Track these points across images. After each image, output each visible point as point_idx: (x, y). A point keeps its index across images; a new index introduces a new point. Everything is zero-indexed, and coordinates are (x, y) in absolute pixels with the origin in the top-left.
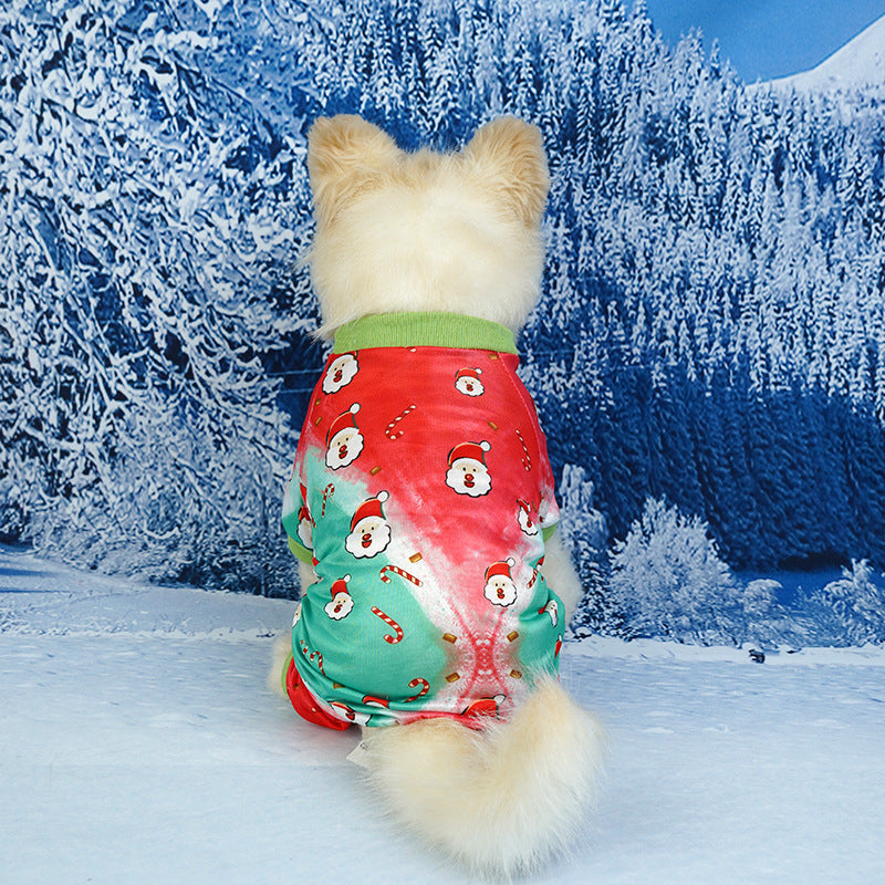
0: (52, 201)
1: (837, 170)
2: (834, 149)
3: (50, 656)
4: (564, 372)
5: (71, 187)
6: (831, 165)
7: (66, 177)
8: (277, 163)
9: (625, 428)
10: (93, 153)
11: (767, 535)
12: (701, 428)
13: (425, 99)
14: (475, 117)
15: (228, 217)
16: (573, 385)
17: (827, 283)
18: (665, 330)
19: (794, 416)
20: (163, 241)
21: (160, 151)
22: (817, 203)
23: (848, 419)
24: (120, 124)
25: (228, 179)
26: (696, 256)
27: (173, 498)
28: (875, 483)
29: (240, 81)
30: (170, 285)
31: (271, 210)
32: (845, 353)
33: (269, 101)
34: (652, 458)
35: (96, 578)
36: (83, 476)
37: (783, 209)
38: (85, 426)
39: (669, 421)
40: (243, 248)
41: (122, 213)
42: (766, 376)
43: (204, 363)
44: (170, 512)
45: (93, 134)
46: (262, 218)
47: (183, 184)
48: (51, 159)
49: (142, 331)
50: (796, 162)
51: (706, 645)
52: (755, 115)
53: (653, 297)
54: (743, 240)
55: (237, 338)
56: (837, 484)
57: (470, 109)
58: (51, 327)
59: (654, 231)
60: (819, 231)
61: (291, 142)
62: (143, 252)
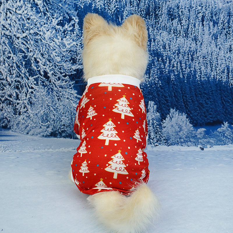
0: (11, 36)
1: (218, 21)
2: (217, 15)
3: (18, 157)
4: (148, 77)
5: (16, 32)
6: (216, 19)
7: (14, 29)
8: (71, 24)
9: (164, 91)
10: (21, 23)
11: (202, 117)
12: (184, 90)
13: (109, 5)
14: (123, 9)
15: (58, 39)
16: (151, 80)
17: (216, 51)
18: (174, 65)
19: (208, 86)
20: (41, 46)
21: (39, 22)
22: (213, 30)
23: (222, 86)
24: (28, 15)
25: (58, 29)
26: (182, 45)
27: (47, 114)
28: (229, 102)
29: (60, 2)
30: (44, 58)
31: (70, 37)
32: (221, 69)
33: (68, 7)
34: (171, 98)
35: (28, 136)
36: (23, 109)
37: (204, 31)
38: (23, 96)
39: (176, 88)
40: (63, 47)
41: (30, 39)
42: (201, 76)
43: (54, 78)
44: (47, 118)
45: (21, 18)
46: (67, 39)
47: (46, 31)
48: (10, 25)
49: (37, 70)
50: (207, 19)
51: (189, 146)
52: (196, 6)
53: (171, 56)
54: (194, 40)
55: (62, 71)
56: (219, 103)
57: (122, 7)
58: (13, 70)
59: (171, 39)
60: (213, 37)
61: (74, 18)
62: (36, 49)
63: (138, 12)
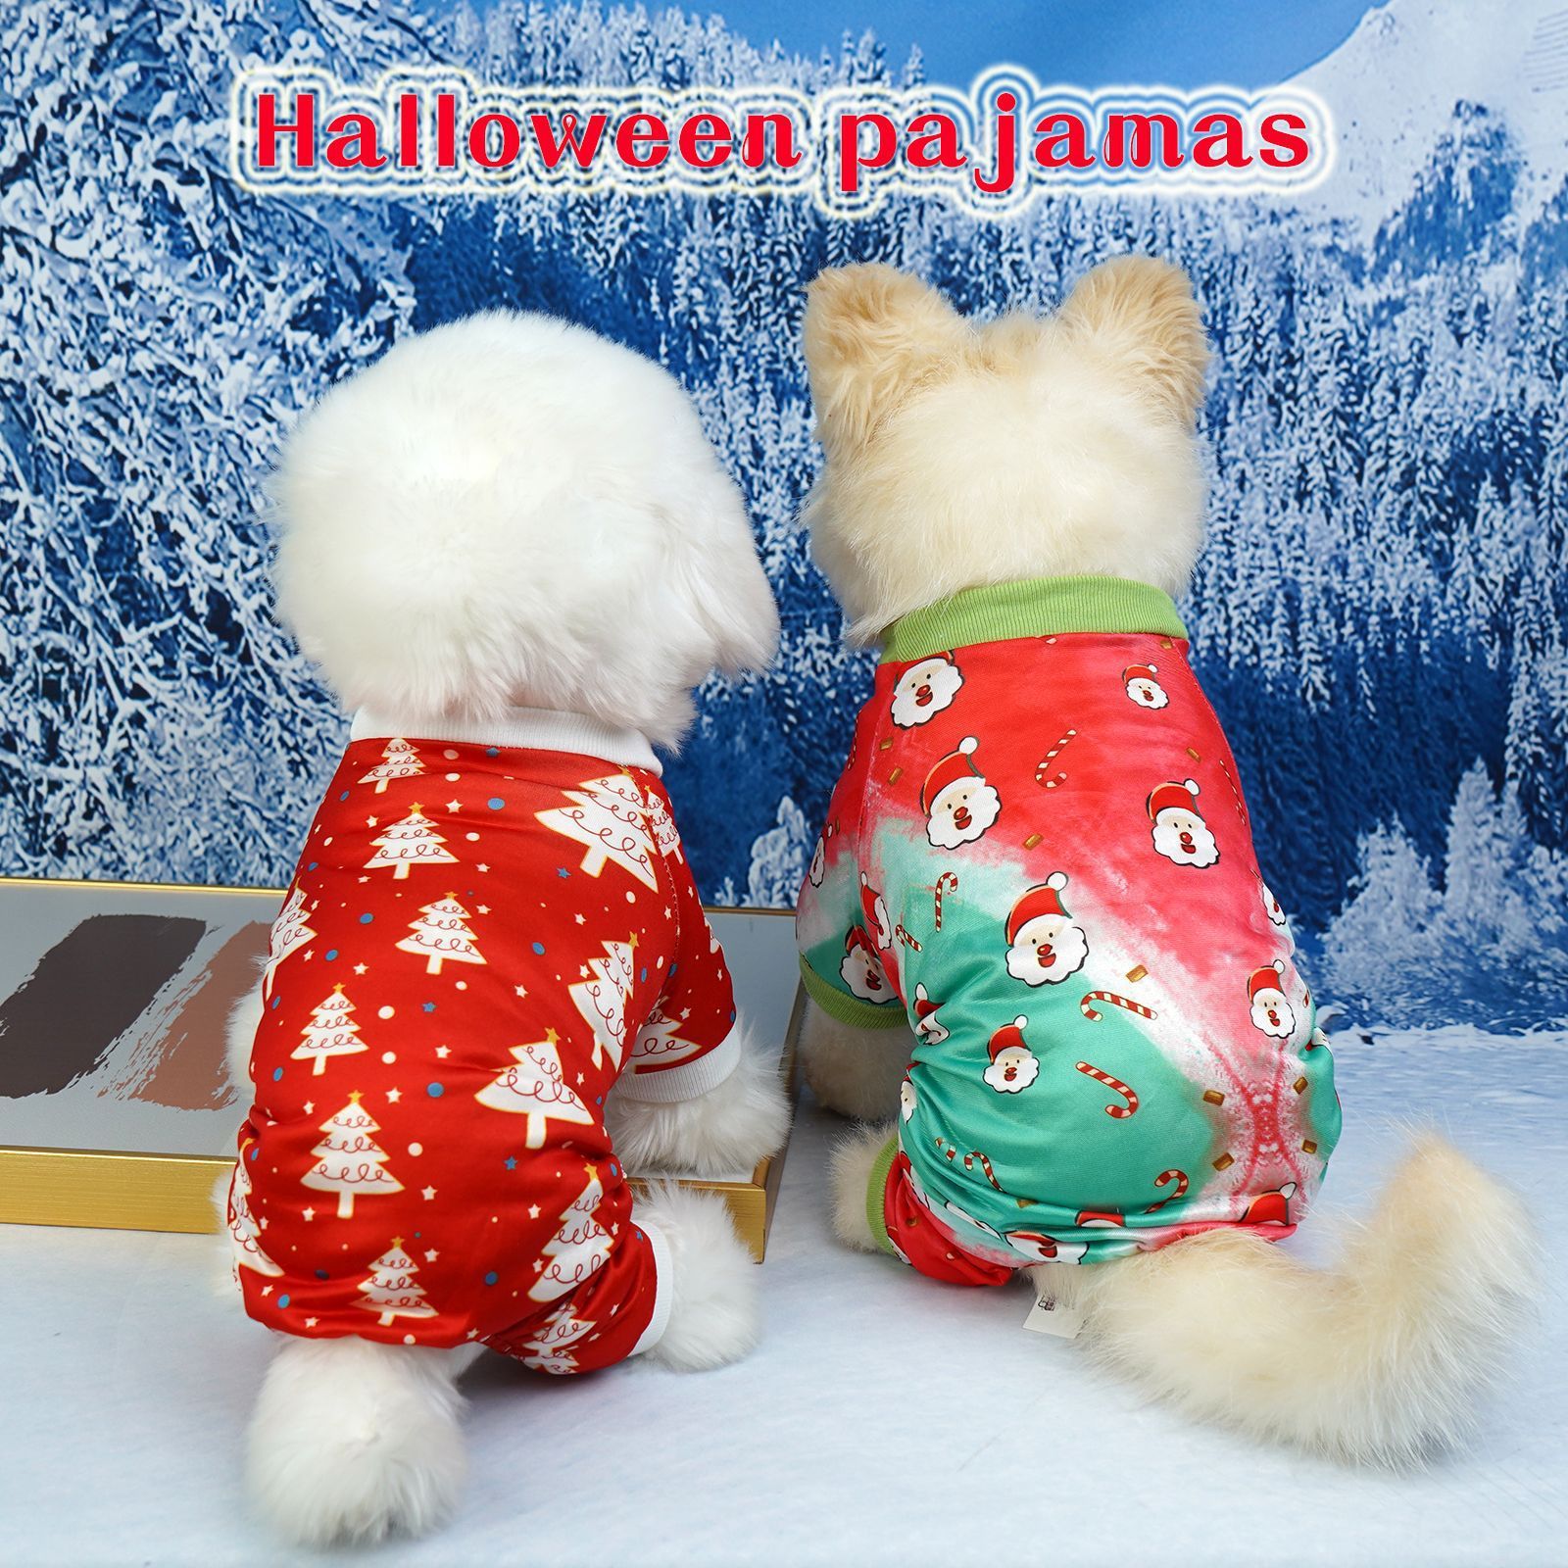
0: (22, 387)
1: (1225, 319)
4: (826, 642)
5: (50, 362)
6: (1215, 313)
7: (42, 347)
8: (370, 322)
10: (82, 310)
13: (593, 218)
14: (669, 244)
15: (296, 407)
16: (842, 662)
17: (1220, 493)
20: (198, 446)
21: (187, 306)
23: (1261, 703)
24: (124, 265)
25: (295, 347)
27: (227, 853)
28: (1305, 800)
30: (212, 515)
32: (1252, 601)
33: (355, 225)
36: (82, 822)
38: (85, 741)
41: (132, 403)
43: (268, 638)
45: (82, 281)
47: (225, 357)
48: (18, 319)
49: (170, 587)
52: (1098, 238)
57: (663, 233)
58: (26, 586)
61: (391, 289)
62: (167, 463)
63: (758, 259)
